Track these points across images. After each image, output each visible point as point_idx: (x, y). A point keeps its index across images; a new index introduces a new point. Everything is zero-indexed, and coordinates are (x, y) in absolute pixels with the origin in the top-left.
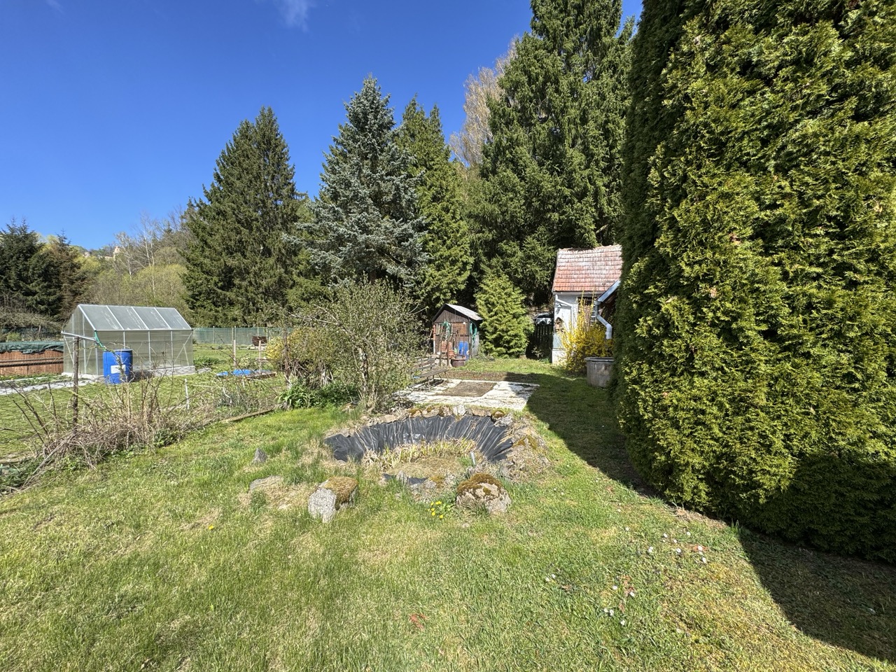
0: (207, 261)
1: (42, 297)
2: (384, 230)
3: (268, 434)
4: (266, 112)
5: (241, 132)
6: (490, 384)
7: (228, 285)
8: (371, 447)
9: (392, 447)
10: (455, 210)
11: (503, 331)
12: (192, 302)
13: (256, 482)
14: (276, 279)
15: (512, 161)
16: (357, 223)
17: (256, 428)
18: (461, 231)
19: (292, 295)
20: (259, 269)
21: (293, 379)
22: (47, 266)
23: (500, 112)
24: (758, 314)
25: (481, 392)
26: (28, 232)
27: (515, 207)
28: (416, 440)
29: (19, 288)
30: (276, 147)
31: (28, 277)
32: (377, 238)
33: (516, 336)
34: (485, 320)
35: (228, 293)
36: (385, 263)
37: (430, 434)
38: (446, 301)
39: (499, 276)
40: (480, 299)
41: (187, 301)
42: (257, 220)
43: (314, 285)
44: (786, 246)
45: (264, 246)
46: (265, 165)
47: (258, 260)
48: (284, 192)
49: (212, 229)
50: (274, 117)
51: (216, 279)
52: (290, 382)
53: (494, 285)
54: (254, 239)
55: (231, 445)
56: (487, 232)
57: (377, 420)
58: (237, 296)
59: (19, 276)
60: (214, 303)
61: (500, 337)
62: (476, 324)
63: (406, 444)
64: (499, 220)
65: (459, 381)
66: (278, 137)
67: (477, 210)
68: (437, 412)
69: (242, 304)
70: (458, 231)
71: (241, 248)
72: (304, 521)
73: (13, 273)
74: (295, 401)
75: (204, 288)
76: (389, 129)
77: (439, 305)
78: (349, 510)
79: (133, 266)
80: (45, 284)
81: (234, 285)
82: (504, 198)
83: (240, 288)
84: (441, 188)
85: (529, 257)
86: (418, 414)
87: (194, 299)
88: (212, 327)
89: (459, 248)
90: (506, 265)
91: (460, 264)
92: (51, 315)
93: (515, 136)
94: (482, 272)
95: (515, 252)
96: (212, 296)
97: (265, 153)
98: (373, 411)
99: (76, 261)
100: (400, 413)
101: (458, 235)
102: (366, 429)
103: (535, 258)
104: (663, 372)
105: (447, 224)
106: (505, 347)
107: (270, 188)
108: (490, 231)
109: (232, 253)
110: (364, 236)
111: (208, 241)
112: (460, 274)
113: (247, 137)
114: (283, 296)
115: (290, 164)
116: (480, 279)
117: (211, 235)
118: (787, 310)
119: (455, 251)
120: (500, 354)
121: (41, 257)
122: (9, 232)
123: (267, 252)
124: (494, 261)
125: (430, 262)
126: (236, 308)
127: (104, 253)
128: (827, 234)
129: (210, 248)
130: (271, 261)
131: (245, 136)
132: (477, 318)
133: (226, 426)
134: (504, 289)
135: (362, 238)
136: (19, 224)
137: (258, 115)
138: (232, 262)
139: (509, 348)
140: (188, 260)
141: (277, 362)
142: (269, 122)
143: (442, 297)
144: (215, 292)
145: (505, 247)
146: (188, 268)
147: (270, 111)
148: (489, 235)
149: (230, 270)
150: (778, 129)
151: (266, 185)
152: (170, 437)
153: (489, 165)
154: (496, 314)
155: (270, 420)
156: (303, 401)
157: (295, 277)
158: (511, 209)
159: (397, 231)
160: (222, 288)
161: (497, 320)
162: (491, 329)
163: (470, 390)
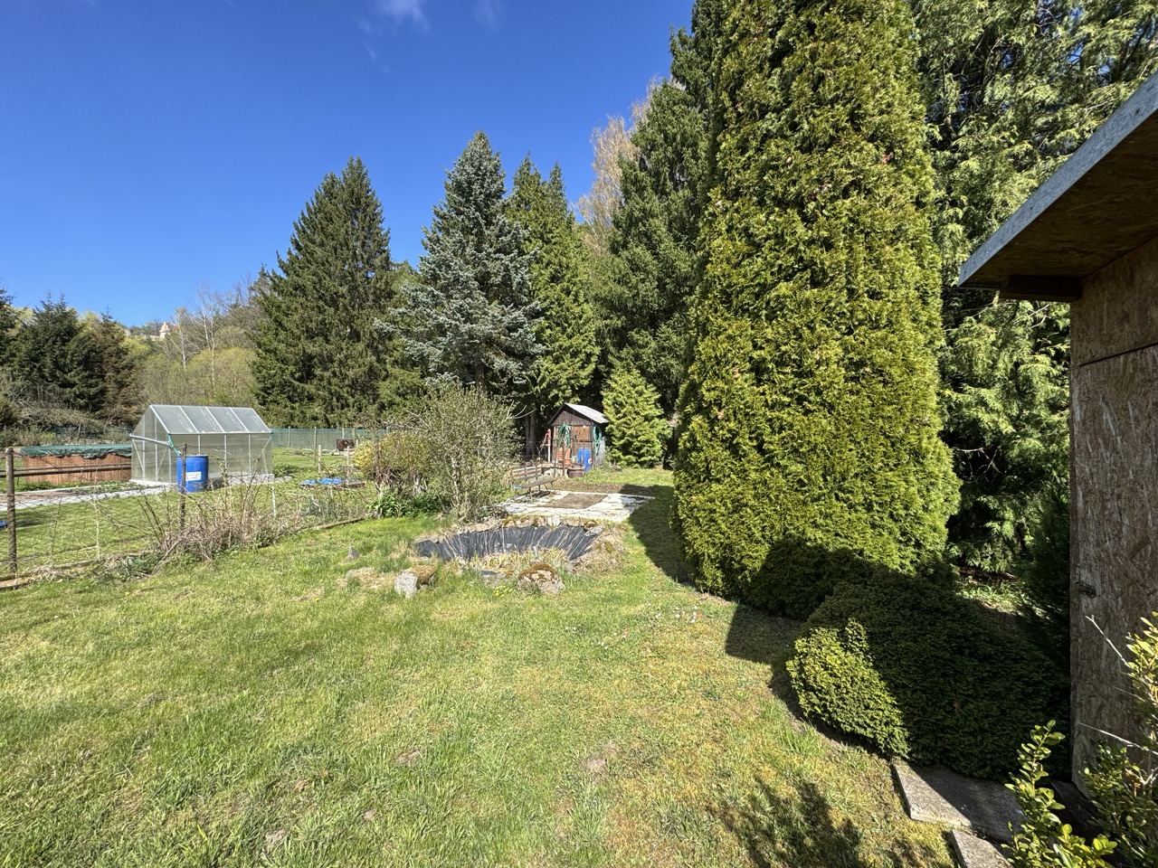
0: (282, 347)
1: (82, 389)
2: (492, 317)
3: (359, 539)
4: (355, 164)
5: (325, 188)
6: (600, 496)
7: (307, 376)
8: (459, 554)
9: (482, 555)
10: (577, 292)
11: (631, 436)
12: (263, 397)
13: (351, 571)
14: (366, 369)
15: (645, 234)
16: (460, 309)
17: (347, 534)
18: (584, 316)
19: (385, 390)
20: (346, 356)
21: (384, 488)
22: (89, 352)
23: (632, 177)
24: (751, 433)
25: (586, 503)
26: (67, 310)
27: (646, 291)
28: (508, 550)
29: (55, 378)
30: (368, 206)
31: (65, 365)
32: (483, 328)
33: (648, 441)
34: (612, 423)
35: (306, 386)
36: (492, 357)
37: (521, 544)
38: (567, 399)
39: (629, 371)
40: (608, 398)
41: (257, 395)
42: (343, 296)
43: (412, 377)
44: (769, 380)
45: (351, 328)
46: (353, 229)
47: (344, 347)
48: (377, 261)
49: (288, 308)
50: (365, 170)
51: (292, 368)
52: (380, 491)
53: (623, 381)
54: (340, 320)
55: (325, 548)
56: (616, 318)
57: (468, 528)
58: (319, 390)
59: (56, 363)
60: (290, 398)
61: (630, 443)
62: (601, 428)
63: (496, 553)
64: (630, 305)
65: (566, 493)
66: (370, 193)
67: (604, 292)
68: (531, 522)
69: (324, 400)
70: (580, 318)
71: (323, 332)
72: (391, 596)
73: (48, 360)
74: (385, 510)
75: (278, 380)
76: (500, 197)
77: (557, 404)
78: (429, 591)
79: (189, 349)
80: (86, 374)
81: (315, 376)
82: (634, 280)
83: (321, 379)
84: (561, 266)
85: (663, 349)
86: (511, 524)
87: (266, 392)
88: (287, 427)
89: (582, 337)
90: (637, 357)
91: (582, 356)
92: (93, 411)
93: (648, 206)
94: (611, 366)
95: (647, 343)
96: (287, 389)
97: (352, 214)
98: (464, 520)
99: (122, 345)
100: (492, 523)
101: (581, 322)
102: (456, 536)
103: (670, 350)
104: (693, 479)
105: (568, 310)
106: (635, 455)
107: (360, 258)
108: (619, 317)
109: (312, 338)
110: (468, 326)
111: (284, 322)
112: (582, 367)
113: (332, 194)
114: (374, 390)
115: (384, 226)
116: (608, 373)
117: (287, 315)
118: (769, 430)
119: (577, 341)
120: (629, 464)
121: (81, 341)
122: (44, 310)
123: (355, 336)
124: (624, 353)
125: (548, 353)
126: (316, 404)
127: (148, 331)
128: (793, 372)
129: (286, 330)
130: (360, 346)
131: (330, 194)
132: (603, 421)
133: (317, 532)
134: (634, 386)
135: (465, 328)
136: (55, 301)
137: (345, 168)
138: (312, 348)
139: (640, 456)
140: (259, 345)
141: (368, 470)
142: (358, 175)
143: (560, 394)
144: (291, 385)
145: (636, 336)
146: (258, 354)
147: (359, 162)
148: (618, 322)
149: (311, 358)
150: (765, 288)
151: (355, 253)
152: (267, 540)
153: (619, 239)
154: (625, 416)
155: (361, 527)
156: (394, 510)
157: (388, 366)
158: (642, 293)
159: (506, 320)
160: (300, 380)
161: (625, 423)
162: (618, 434)
163: (576, 502)
